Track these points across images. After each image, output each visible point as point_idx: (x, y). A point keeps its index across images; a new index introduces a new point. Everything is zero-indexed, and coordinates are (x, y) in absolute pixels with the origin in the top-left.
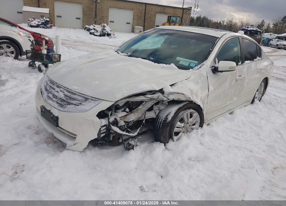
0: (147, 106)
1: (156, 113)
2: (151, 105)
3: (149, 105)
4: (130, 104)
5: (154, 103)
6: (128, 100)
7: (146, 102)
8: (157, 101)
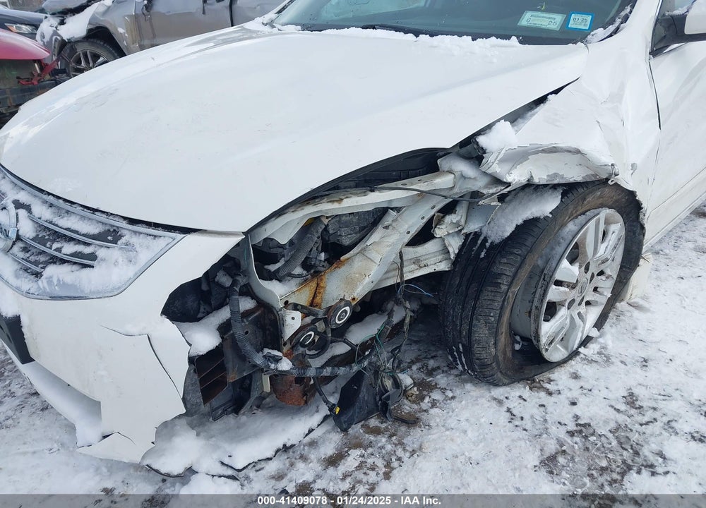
0: (405, 227)
1: (451, 250)
2: (425, 220)
3: (413, 222)
4: (327, 226)
5: (436, 209)
6: (310, 211)
7: (398, 209)
8: (446, 197)
